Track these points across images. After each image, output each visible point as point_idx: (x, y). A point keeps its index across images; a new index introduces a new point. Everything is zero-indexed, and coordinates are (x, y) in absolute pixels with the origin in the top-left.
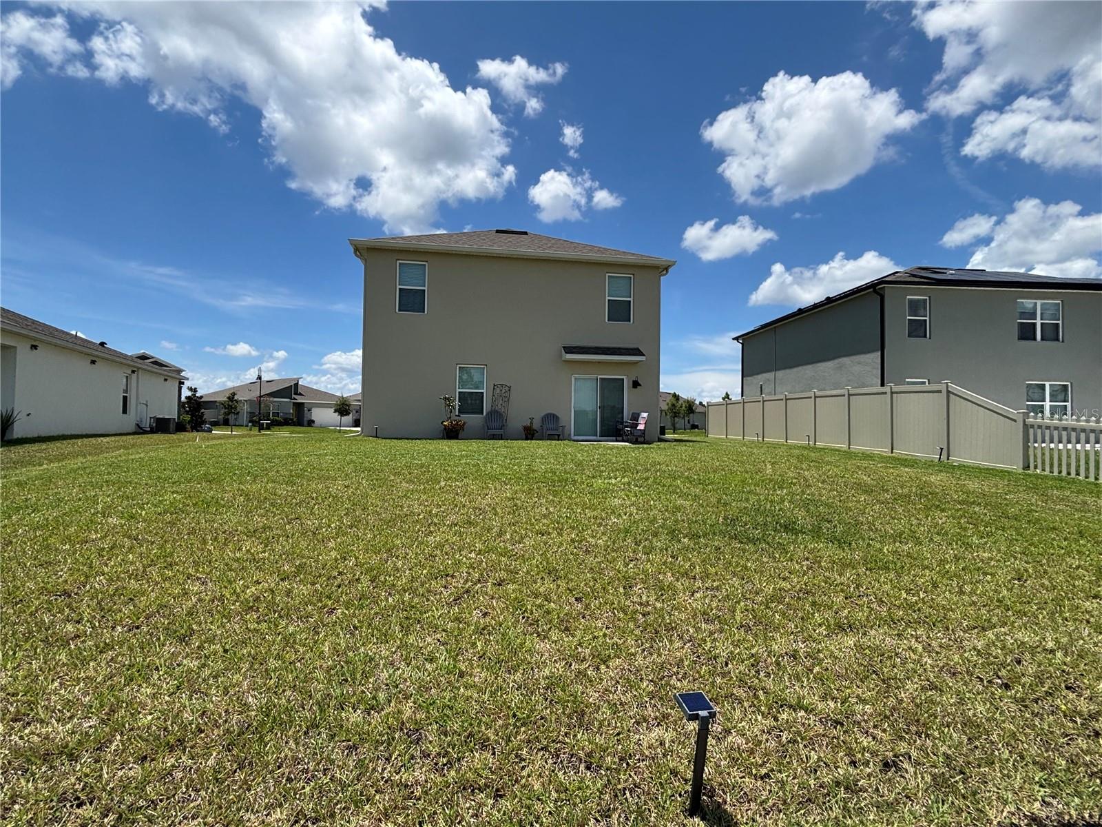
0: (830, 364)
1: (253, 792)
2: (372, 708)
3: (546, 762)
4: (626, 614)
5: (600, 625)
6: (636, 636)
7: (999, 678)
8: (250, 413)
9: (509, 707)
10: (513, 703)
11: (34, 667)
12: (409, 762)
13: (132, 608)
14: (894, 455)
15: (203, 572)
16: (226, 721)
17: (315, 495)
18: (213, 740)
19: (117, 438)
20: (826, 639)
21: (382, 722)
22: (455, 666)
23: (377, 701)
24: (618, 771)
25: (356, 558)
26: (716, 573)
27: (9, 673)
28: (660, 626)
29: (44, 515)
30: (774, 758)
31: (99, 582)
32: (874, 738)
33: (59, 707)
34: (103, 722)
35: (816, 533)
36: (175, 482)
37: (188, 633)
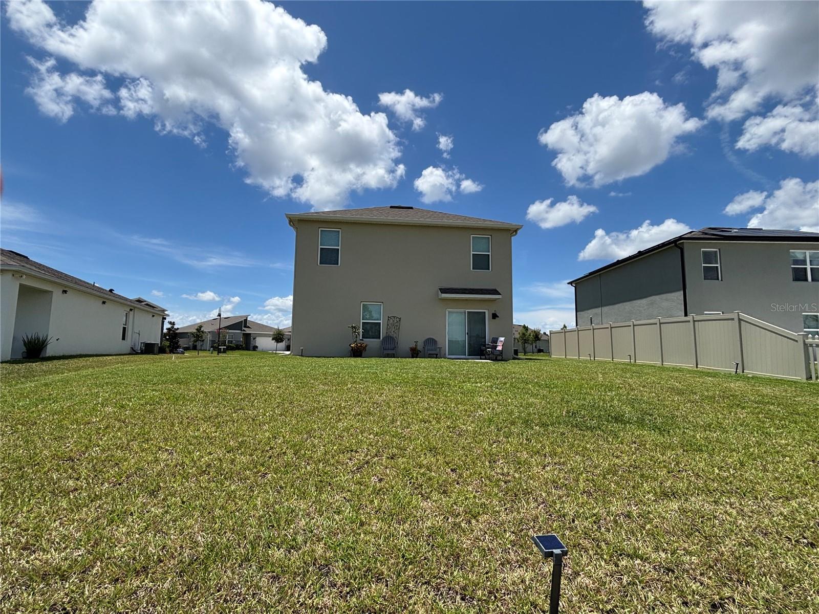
0: (644, 301)
1: (197, 609)
2: (292, 547)
3: (429, 594)
4: (491, 481)
5: (471, 489)
6: (500, 498)
7: (805, 538)
8: (212, 341)
9: (399, 549)
10: (402, 546)
11: (43, 510)
12: (320, 590)
13: (117, 470)
14: (699, 369)
15: (171, 446)
16: (180, 554)
17: (255, 393)
18: (169, 568)
19: (117, 357)
20: (654, 503)
21: (300, 559)
22: (357, 517)
23: (296, 542)
24: (487, 602)
25: (284, 437)
26: (562, 452)
27: (24, 515)
28: (518, 490)
29: (61, 404)
30: (617, 596)
31: (95, 452)
32: (702, 584)
33: (57, 540)
34: (89, 552)
35: (641, 423)
36: (155, 384)
37: (157, 489)
